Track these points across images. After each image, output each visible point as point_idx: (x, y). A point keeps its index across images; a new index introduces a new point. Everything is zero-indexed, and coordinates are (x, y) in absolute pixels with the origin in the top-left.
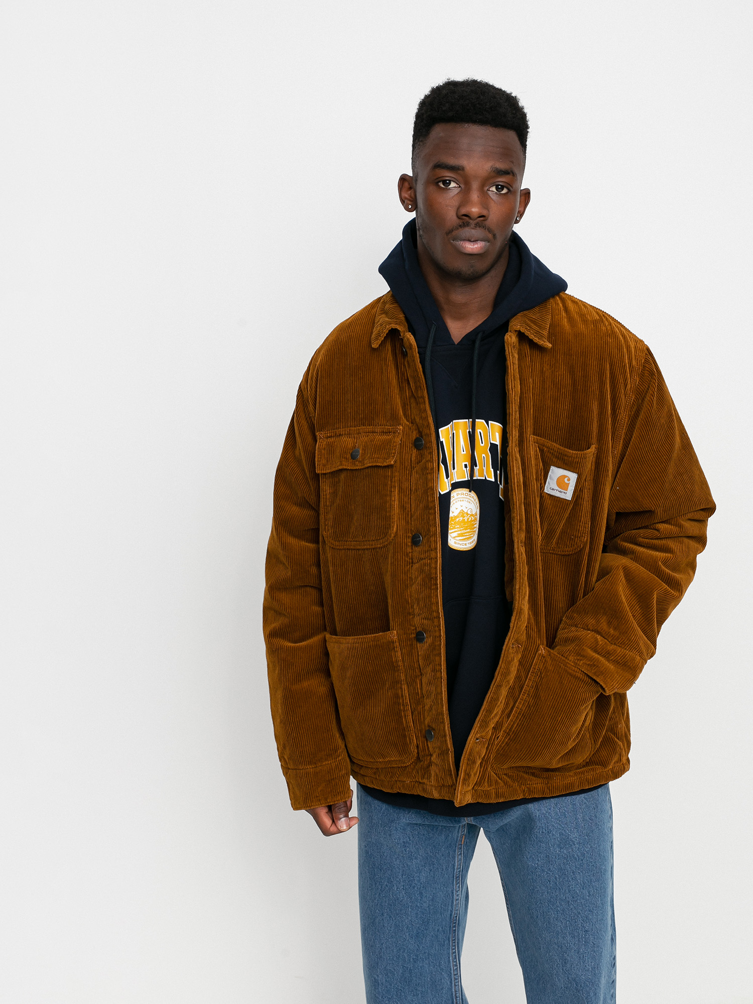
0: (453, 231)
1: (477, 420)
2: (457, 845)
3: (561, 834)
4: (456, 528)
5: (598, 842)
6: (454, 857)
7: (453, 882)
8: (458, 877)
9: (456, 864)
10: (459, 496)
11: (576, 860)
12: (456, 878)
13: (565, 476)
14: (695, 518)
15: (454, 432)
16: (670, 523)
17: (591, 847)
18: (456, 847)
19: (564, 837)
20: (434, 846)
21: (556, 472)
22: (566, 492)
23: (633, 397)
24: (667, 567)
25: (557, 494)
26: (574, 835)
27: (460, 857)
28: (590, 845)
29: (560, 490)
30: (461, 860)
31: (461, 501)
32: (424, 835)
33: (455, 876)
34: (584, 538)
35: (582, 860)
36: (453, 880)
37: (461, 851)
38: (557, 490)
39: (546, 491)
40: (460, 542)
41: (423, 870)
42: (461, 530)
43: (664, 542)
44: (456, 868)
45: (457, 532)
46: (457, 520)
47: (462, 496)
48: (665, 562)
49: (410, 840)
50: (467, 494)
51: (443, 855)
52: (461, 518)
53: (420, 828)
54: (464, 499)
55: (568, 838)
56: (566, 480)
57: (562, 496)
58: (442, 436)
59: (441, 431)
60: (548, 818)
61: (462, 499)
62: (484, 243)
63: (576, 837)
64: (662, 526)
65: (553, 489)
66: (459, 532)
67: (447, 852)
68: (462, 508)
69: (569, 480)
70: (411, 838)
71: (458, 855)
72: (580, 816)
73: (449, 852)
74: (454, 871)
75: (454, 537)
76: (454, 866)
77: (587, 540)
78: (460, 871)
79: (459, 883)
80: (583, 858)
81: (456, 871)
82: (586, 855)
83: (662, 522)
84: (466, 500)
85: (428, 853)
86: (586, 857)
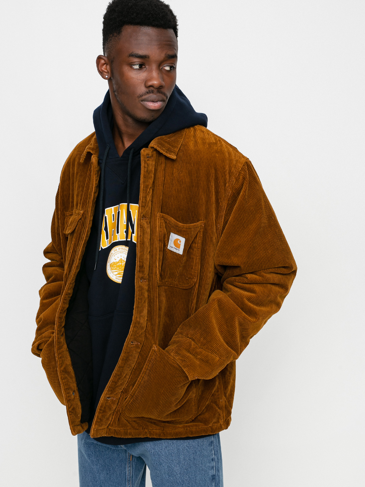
0: (142, 96)
1: (130, 204)
2: (127, 461)
3: (169, 467)
4: (117, 269)
5: (195, 475)
6: (125, 468)
7: (126, 483)
8: (129, 480)
9: (127, 472)
10: (120, 250)
11: (179, 484)
12: (128, 481)
13: (178, 240)
14: (277, 272)
15: (120, 210)
16: (256, 274)
17: (189, 477)
18: (126, 462)
19: (170, 469)
20: (110, 459)
21: (173, 237)
22: (179, 249)
23: (231, 191)
24: (251, 302)
25: (175, 250)
26: (177, 468)
27: (129, 468)
28: (188, 475)
29: (176, 248)
30: (130, 470)
31: (121, 253)
32: (103, 451)
33: (127, 479)
34: (195, 279)
35: (182, 485)
36: (126, 482)
37: (130, 465)
38: (174, 248)
39: (168, 248)
40: (119, 278)
41: (102, 473)
42: (119, 271)
43: (251, 286)
44: (127, 475)
45: (117, 272)
46: (118, 264)
47: (122, 250)
48: (249, 299)
49: (93, 454)
50: (124, 249)
51: (117, 466)
52: (120, 263)
53: (100, 447)
54: (123, 252)
55: (173, 470)
56: (179, 241)
57: (177, 252)
58: (106, 213)
59: (106, 210)
60: (160, 455)
61: (121, 252)
62: (161, 102)
63: (178, 470)
64: (249, 276)
65: (172, 247)
66: (119, 272)
67: (120, 464)
68: (121, 257)
69: (180, 242)
70: (94, 453)
71: (128, 467)
72: (182, 457)
73: (122, 465)
74: (126, 477)
75: (116, 275)
76: (125, 473)
77: (197, 281)
78: (130, 477)
79: (130, 484)
80: (183, 484)
81: (127, 476)
82: (185, 481)
83: (250, 273)
84: (124, 252)
85: (106, 463)
86: (185, 483)
